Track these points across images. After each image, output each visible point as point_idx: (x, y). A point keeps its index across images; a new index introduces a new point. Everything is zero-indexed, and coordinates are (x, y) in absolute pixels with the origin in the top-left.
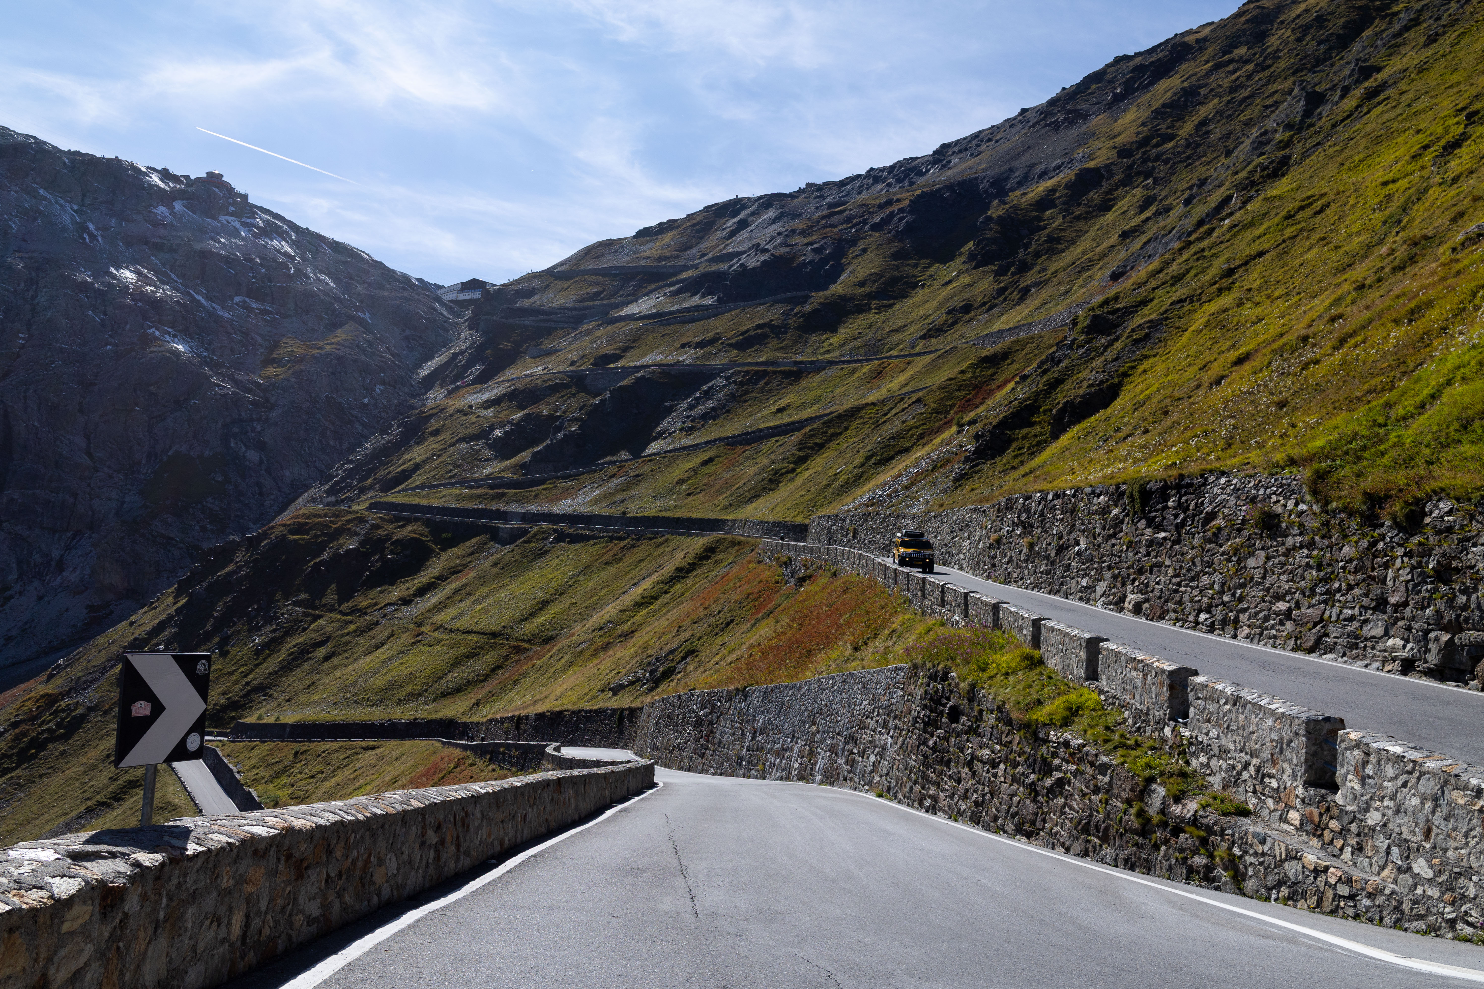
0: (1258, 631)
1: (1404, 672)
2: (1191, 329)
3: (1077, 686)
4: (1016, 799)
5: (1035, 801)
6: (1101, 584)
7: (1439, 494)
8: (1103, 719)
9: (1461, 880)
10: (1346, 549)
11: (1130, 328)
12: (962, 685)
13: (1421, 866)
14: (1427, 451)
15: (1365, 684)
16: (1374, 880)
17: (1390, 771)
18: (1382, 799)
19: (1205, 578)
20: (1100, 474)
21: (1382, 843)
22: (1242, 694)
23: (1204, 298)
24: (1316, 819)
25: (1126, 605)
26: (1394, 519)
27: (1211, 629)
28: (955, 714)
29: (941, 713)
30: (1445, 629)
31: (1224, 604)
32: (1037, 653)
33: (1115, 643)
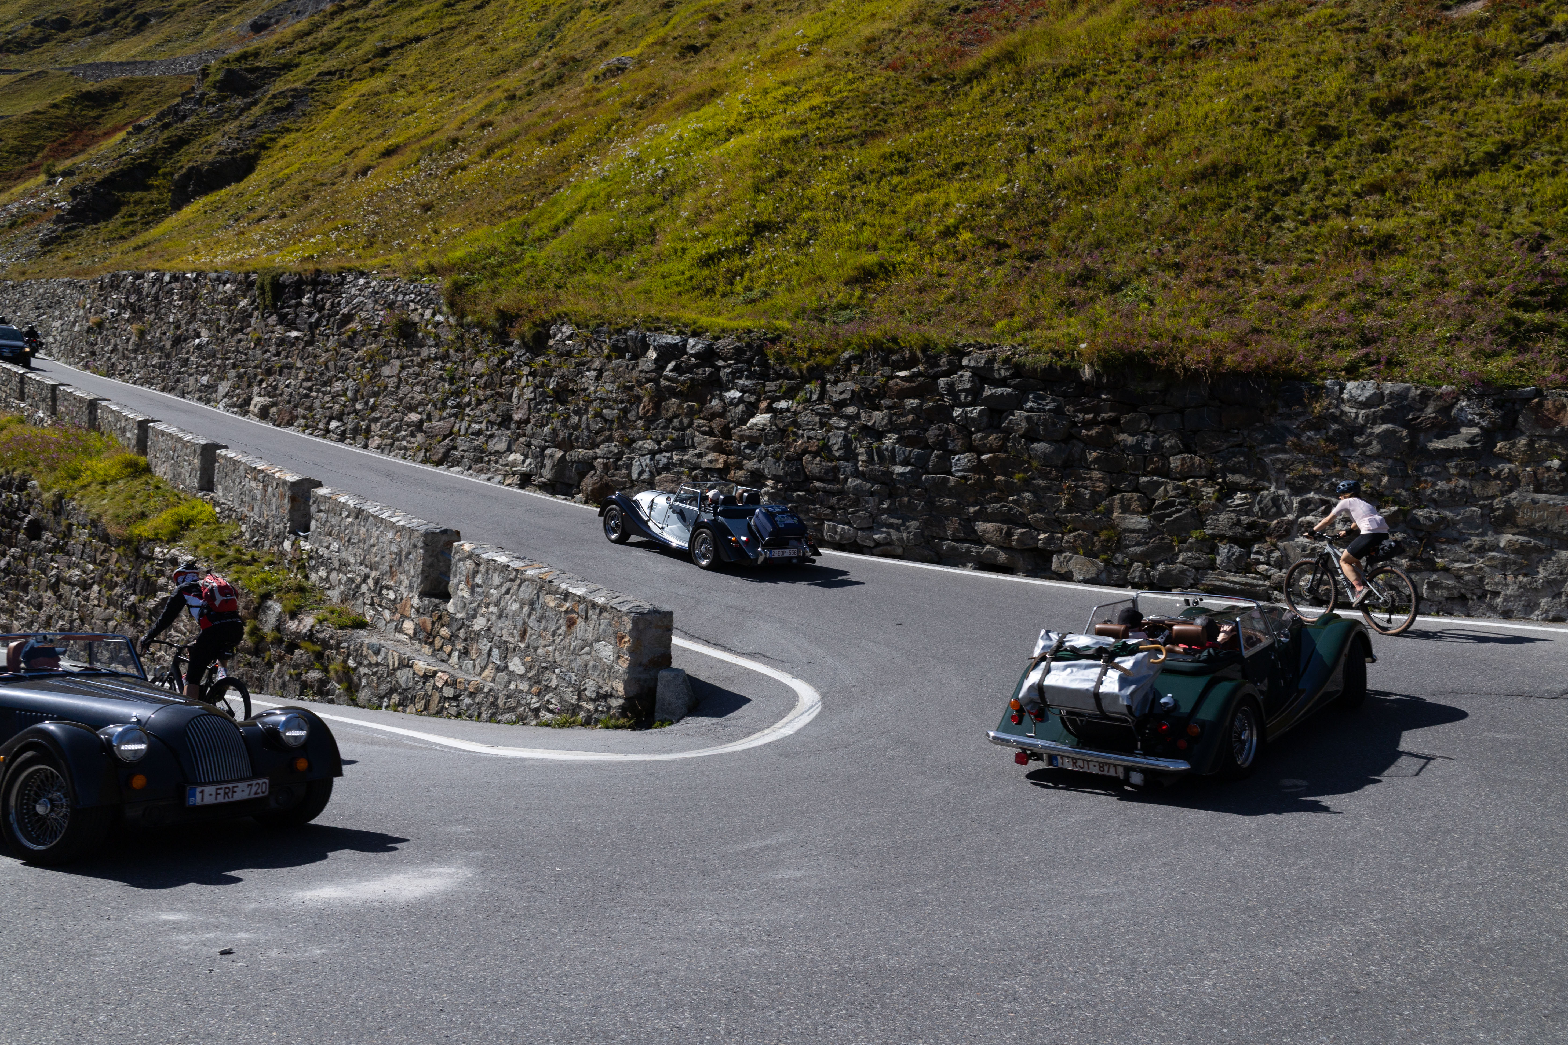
0: (389, 441)
1: (522, 486)
2: (339, 108)
3: (189, 497)
4: (112, 624)
5: (135, 625)
6: (224, 383)
7: (563, 318)
8: (217, 533)
9: (547, 674)
10: (477, 364)
11: (271, 93)
12: (46, 495)
13: (516, 665)
14: (556, 275)
15: (486, 496)
16: (476, 680)
17: (496, 579)
18: (488, 604)
19: (338, 384)
20: (228, 259)
21: (484, 645)
22: (365, 507)
23: (355, 75)
24: (429, 627)
25: (252, 408)
26: (522, 338)
27: (342, 438)
28: (35, 530)
29: (17, 529)
30: (559, 446)
31: (356, 412)
32: (142, 460)
33: (234, 451)
